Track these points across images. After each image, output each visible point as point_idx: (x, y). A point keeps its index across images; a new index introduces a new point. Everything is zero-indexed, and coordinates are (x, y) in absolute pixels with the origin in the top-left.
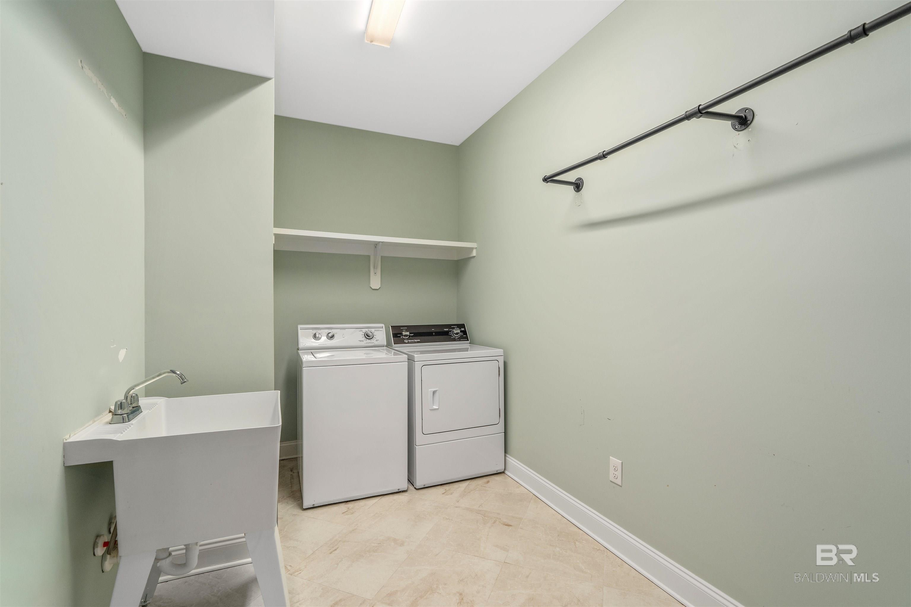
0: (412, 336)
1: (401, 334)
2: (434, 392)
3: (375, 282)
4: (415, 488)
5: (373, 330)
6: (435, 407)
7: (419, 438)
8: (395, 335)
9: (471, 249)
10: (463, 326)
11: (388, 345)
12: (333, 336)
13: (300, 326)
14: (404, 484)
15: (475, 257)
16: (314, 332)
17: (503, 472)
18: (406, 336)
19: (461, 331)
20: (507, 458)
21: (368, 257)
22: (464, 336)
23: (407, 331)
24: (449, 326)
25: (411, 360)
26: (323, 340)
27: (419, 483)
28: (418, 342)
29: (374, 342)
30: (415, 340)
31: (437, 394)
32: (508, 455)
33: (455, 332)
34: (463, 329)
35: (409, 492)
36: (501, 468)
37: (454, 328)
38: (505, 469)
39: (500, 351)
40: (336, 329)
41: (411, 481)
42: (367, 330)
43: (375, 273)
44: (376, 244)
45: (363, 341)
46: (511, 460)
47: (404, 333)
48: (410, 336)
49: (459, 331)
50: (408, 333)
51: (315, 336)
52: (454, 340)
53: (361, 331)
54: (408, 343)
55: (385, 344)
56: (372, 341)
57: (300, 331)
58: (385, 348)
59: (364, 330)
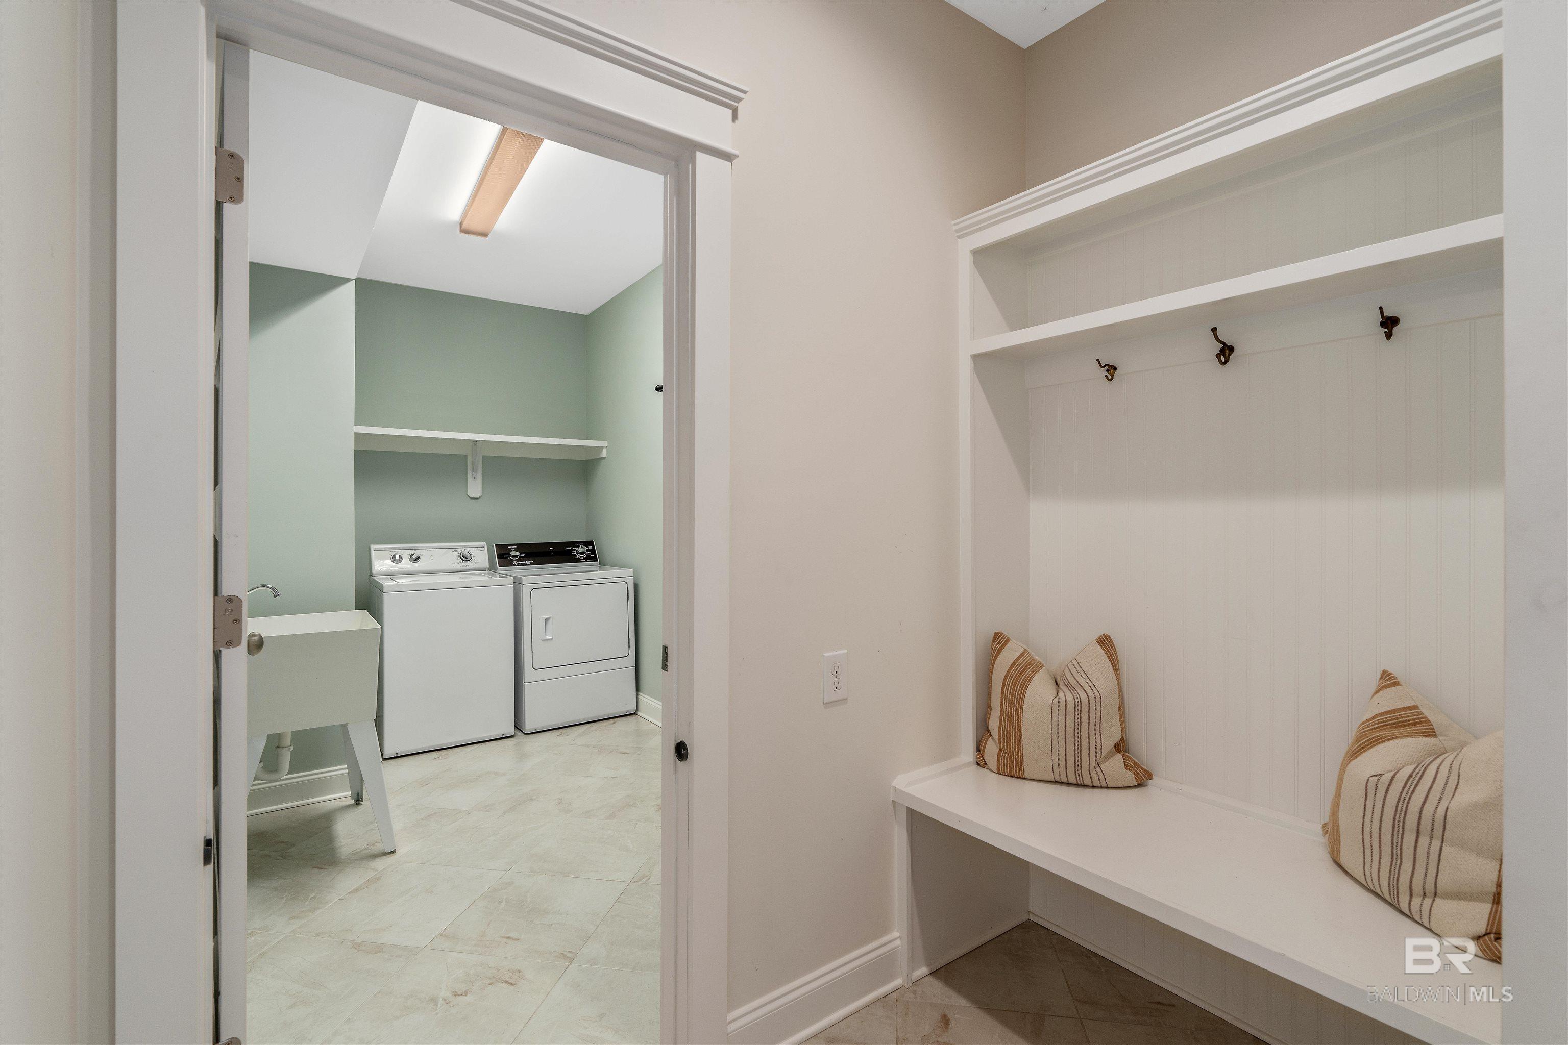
0: (523, 557)
1: (509, 554)
2: (547, 620)
3: (475, 488)
4: (524, 734)
5: (471, 550)
6: (548, 637)
7: (528, 673)
8: (500, 556)
9: (602, 448)
10: (591, 543)
11: (492, 568)
12: (418, 559)
13: (373, 547)
14: (511, 730)
15: (606, 458)
16: (393, 553)
17: (635, 714)
18: (515, 556)
19: (588, 550)
20: (640, 697)
21: (466, 456)
22: (592, 556)
23: (516, 550)
24: (573, 544)
25: (517, 583)
26: (406, 564)
27: (528, 727)
28: (531, 564)
29: (472, 564)
30: (527, 562)
31: (550, 622)
32: (640, 694)
33: (580, 550)
34: (590, 547)
35: (516, 737)
36: (631, 708)
37: (579, 546)
38: (637, 710)
39: (630, 572)
40: (422, 549)
41: (518, 727)
42: (463, 550)
43: (475, 478)
44: (475, 442)
45: (458, 563)
46: (643, 697)
47: (512, 553)
48: (520, 557)
49: (585, 550)
50: (518, 553)
51: (393, 558)
52: (579, 561)
53: (456, 551)
54: (518, 565)
55: (488, 567)
56: (470, 563)
57: (373, 553)
58: (487, 571)
59: (459, 550)
